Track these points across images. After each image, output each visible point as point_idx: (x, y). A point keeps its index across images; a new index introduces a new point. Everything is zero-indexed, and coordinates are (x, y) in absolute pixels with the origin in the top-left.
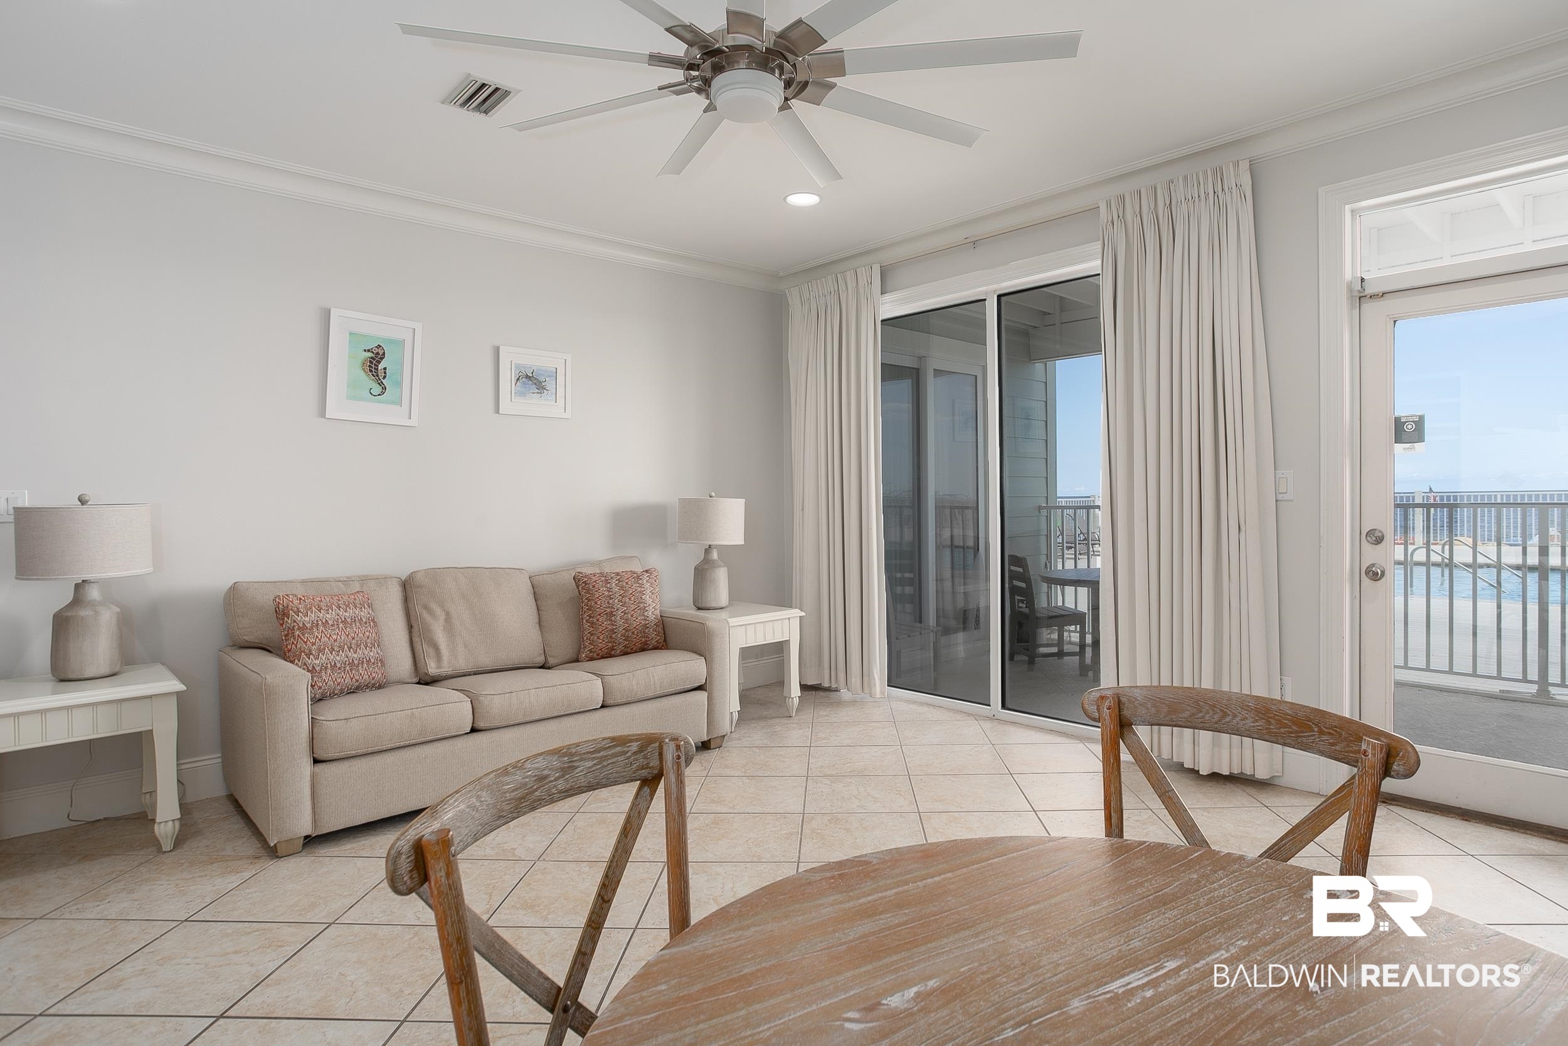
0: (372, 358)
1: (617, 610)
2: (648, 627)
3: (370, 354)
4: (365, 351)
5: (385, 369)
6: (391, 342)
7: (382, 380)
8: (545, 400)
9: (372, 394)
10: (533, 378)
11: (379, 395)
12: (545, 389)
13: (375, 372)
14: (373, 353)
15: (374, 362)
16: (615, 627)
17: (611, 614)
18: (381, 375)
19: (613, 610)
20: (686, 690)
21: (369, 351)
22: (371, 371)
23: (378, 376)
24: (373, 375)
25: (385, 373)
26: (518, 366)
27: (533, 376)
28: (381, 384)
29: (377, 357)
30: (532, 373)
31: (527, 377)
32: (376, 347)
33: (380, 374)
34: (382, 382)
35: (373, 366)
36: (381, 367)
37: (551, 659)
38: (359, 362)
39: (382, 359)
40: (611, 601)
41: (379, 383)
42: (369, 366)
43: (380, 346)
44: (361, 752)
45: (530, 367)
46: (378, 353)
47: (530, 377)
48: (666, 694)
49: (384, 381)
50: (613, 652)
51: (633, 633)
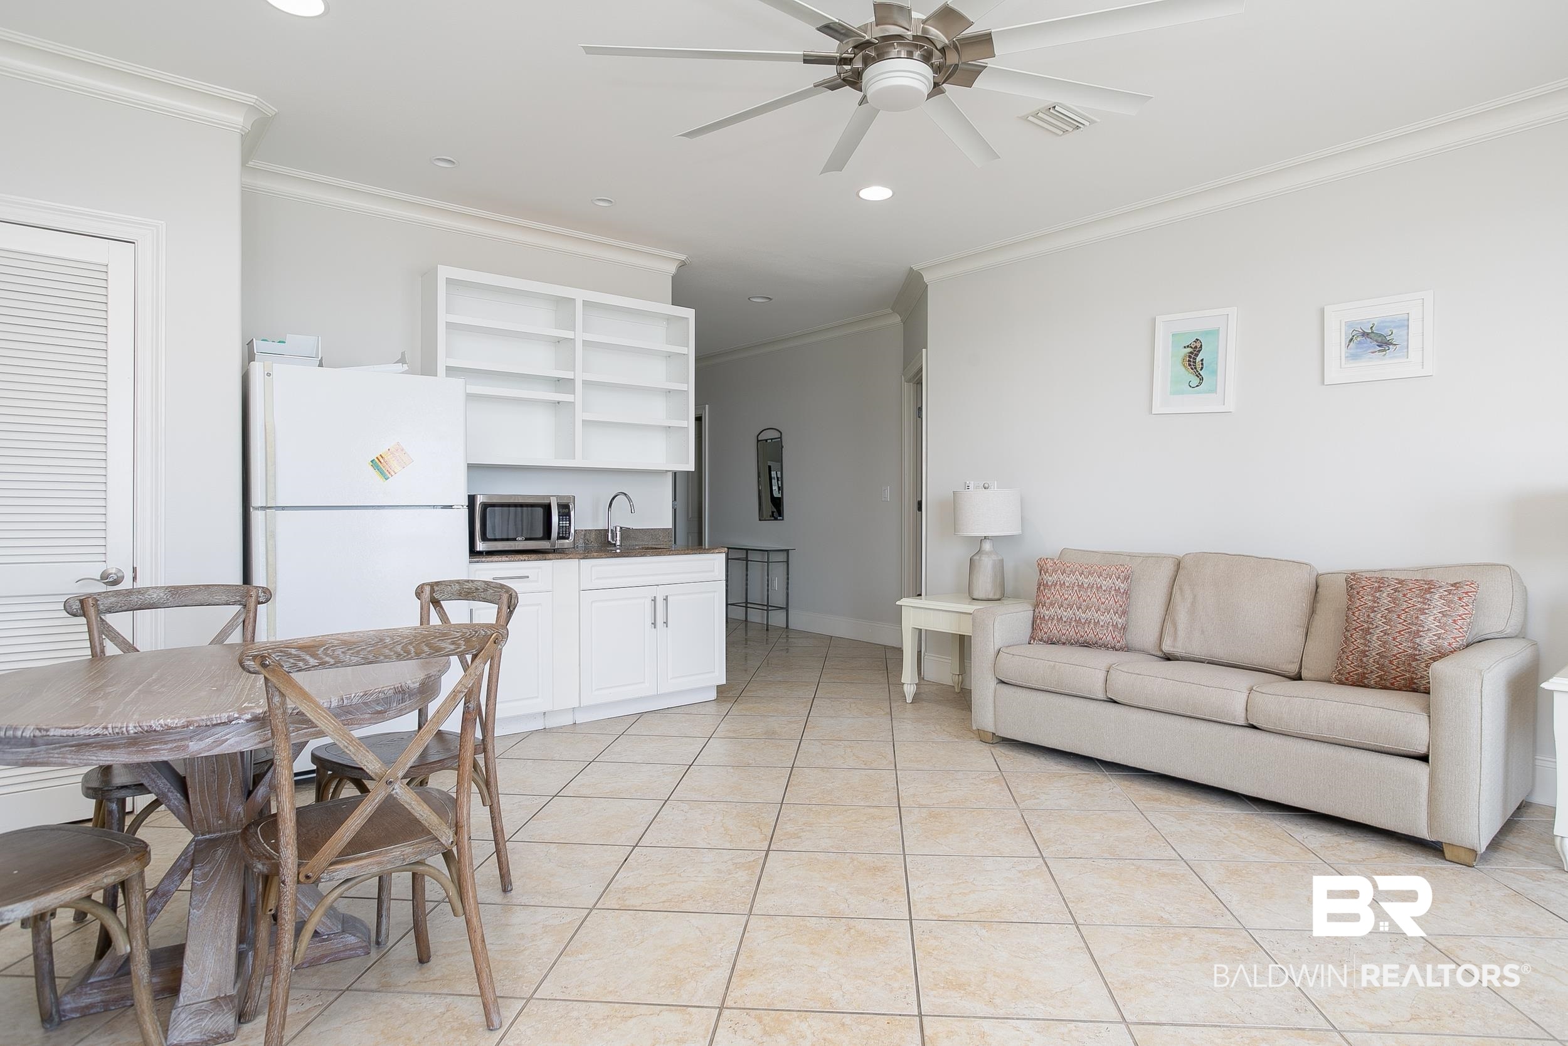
0: (1191, 353)
1: (1376, 627)
2: (1417, 660)
3: (1189, 350)
4: (1185, 347)
5: (1202, 360)
6: (1207, 333)
7: (1200, 371)
8: (1391, 357)
9: (1191, 386)
10: (1373, 335)
11: (1197, 386)
12: (1392, 344)
13: (1194, 365)
14: (1192, 347)
15: (1193, 357)
16: (1367, 649)
17: (1367, 631)
18: (1199, 366)
19: (1371, 626)
20: (1398, 752)
21: (1188, 346)
22: (1190, 365)
23: (1196, 368)
24: (1192, 369)
25: (1202, 364)
26: (1349, 325)
27: (1372, 332)
28: (1198, 375)
29: (1195, 351)
30: (1371, 328)
31: (1364, 334)
32: (1195, 341)
33: (1197, 366)
34: (1199, 374)
35: (1192, 360)
36: (1198, 359)
37: (1306, 671)
38: (1180, 360)
39: (1199, 351)
40: (1372, 615)
41: (1197, 375)
42: (1189, 361)
43: (1197, 340)
44: (1018, 683)
45: (1369, 322)
46: (1196, 347)
47: (1368, 334)
48: (1346, 743)
49: (1201, 372)
50: (1366, 681)
51: (1391, 662)
